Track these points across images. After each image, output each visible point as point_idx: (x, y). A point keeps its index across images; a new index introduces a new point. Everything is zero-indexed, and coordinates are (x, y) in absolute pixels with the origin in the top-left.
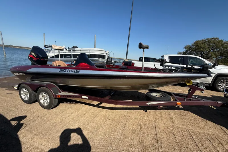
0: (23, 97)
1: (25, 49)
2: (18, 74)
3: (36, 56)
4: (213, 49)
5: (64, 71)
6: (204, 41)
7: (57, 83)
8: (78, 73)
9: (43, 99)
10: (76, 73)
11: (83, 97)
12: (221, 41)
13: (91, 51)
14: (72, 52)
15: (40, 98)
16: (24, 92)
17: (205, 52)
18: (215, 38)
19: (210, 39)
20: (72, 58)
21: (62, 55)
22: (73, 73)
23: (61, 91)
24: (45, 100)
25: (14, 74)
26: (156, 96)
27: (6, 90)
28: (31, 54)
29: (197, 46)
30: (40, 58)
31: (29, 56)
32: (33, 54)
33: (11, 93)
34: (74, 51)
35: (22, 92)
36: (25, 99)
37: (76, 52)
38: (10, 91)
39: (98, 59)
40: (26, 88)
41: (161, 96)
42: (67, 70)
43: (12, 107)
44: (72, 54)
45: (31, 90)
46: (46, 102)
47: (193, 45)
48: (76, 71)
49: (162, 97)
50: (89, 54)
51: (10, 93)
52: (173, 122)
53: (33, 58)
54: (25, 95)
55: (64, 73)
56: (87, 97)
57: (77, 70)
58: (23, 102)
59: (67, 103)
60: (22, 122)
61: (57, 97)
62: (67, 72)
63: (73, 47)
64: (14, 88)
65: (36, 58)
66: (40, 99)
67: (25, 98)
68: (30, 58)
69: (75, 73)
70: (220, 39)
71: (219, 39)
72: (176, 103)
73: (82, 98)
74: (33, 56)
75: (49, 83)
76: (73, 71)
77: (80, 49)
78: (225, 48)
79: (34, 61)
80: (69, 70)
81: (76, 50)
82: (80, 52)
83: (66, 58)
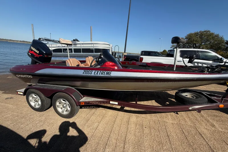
0: (33, 104)
1: (9, 41)
2: (22, 76)
3: (38, 52)
4: (205, 42)
5: (90, 72)
6: (196, 34)
7: (77, 87)
8: (109, 76)
9: (62, 107)
10: (107, 75)
11: (111, 102)
12: (213, 34)
13: (95, 45)
14: (73, 46)
15: (57, 105)
16: (33, 98)
17: (197, 45)
18: (207, 31)
19: (202, 32)
20: (73, 53)
21: (62, 49)
22: (102, 75)
24: (64, 107)
25: (17, 76)
26: (187, 97)
27: (3, 93)
28: (32, 50)
29: (190, 38)
30: (43, 55)
31: (29, 52)
32: (34, 49)
33: (12, 98)
34: (75, 44)
35: (30, 98)
36: (35, 107)
37: (78, 45)
38: (8, 95)
40: (36, 94)
41: (193, 97)
42: (94, 71)
43: (22, 118)
45: (43, 96)
46: (65, 110)
47: (186, 38)
48: (106, 72)
49: (195, 97)
50: (93, 48)
51: (10, 98)
52: (213, 126)
53: (35, 54)
54: (35, 101)
55: (89, 75)
56: (117, 103)
57: (108, 72)
58: (33, 110)
59: (86, 108)
61: (80, 104)
62: (94, 74)
64: (19, 93)
65: (39, 54)
66: (58, 107)
67: (35, 105)
68: (30, 54)
69: (104, 76)
70: (212, 32)
71: (210, 32)
72: (219, 105)
73: (109, 103)
74: (35, 52)
75: (67, 87)
76: (102, 73)
77: (82, 43)
78: (216, 40)
79: (36, 58)
80: (96, 72)
81: (77, 44)
82: (82, 46)
83: (66, 52)
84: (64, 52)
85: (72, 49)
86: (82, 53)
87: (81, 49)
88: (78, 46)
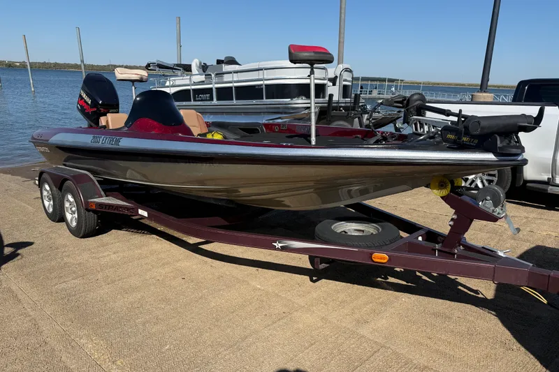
0: (46, 204)
3: (89, 102)
8: (117, 146)
11: (140, 212)
13: (267, 74)
14: (214, 81)
15: (66, 208)
20: (215, 101)
21: (190, 90)
23: (103, 193)
24: (73, 212)
28: (82, 98)
30: (97, 108)
31: (78, 103)
32: (84, 95)
34: (220, 74)
35: (44, 191)
36: (49, 210)
37: (227, 78)
39: (288, 100)
40: (48, 184)
44: (214, 86)
45: (54, 188)
50: (261, 82)
53: (85, 106)
54: (48, 198)
56: (146, 214)
60: (19, 251)
61: (90, 206)
63: (219, 62)
66: (67, 211)
67: (49, 207)
68: (80, 107)
69: (111, 146)
72: (371, 254)
74: (85, 101)
81: (224, 73)
82: (235, 79)
83: (199, 101)
84: (195, 100)
85: (211, 89)
86: (235, 102)
87: (231, 88)
88: (225, 80)
